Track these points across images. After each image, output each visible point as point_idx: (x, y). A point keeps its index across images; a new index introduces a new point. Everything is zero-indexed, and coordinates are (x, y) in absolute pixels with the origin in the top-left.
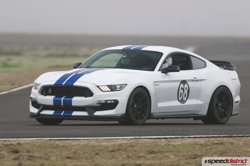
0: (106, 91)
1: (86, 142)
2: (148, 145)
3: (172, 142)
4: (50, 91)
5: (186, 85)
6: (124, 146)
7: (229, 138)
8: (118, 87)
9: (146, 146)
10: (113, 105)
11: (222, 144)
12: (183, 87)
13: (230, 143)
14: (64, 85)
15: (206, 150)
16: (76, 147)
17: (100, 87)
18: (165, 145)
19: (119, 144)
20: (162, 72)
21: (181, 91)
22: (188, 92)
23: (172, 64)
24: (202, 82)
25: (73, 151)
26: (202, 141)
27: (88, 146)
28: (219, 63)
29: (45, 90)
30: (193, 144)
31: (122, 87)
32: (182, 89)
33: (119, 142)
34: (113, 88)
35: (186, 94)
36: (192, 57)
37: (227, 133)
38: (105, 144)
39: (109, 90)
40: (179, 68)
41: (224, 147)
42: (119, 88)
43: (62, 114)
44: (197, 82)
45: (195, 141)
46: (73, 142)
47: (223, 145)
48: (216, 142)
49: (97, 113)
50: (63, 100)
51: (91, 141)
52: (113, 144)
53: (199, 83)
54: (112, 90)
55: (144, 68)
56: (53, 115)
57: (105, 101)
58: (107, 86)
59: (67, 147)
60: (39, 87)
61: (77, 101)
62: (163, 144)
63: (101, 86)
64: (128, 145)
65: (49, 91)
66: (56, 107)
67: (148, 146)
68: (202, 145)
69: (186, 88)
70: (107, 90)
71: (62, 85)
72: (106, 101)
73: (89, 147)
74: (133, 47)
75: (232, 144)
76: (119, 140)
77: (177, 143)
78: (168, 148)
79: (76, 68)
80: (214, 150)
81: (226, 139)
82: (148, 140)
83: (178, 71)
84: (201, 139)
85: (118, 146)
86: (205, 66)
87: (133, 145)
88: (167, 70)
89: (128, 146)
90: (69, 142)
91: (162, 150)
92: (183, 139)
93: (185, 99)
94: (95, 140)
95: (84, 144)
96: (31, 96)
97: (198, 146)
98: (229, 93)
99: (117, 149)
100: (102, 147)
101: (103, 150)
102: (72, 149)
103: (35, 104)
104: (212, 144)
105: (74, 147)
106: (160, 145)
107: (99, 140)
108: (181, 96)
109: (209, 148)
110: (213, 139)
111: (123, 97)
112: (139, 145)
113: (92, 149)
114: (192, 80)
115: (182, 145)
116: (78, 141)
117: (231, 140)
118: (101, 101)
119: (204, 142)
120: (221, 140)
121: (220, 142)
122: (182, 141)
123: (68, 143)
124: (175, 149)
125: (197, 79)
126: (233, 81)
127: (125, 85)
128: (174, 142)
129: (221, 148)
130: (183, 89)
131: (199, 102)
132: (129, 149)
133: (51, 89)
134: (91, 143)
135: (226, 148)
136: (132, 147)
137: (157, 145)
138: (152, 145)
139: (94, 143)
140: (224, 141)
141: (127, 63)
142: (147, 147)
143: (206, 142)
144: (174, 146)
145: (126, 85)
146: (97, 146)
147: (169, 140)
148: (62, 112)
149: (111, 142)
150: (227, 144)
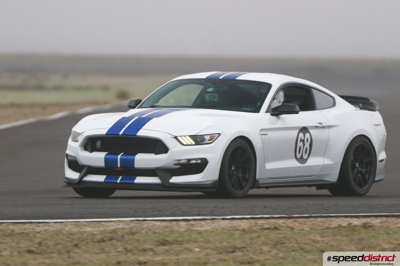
0: (188, 145)
1: (59, 226)
2: (157, 231)
3: (196, 226)
4: (99, 144)
5: (307, 135)
6: (120, 233)
7: (286, 219)
8: (207, 138)
9: (154, 233)
10: (200, 166)
11: (276, 228)
12: (303, 139)
13: (288, 227)
14: (122, 134)
15: (251, 239)
16: (43, 235)
17: (179, 138)
18: (186, 231)
19: (112, 229)
20: (272, 115)
21: (300, 144)
22: (311, 145)
23: (284, 102)
24: (330, 130)
25: (38, 240)
26: (244, 224)
27: (61, 232)
28: (352, 100)
29: (91, 143)
30: (230, 229)
31: (213, 138)
32: (301, 140)
33: (113, 226)
34: (198, 140)
35: (306, 148)
36: (314, 91)
37: (284, 212)
38: (88, 229)
39: (194, 143)
40: (298, 108)
41: (279, 234)
42: (209, 141)
43: (118, 181)
44: (324, 129)
45: (233, 224)
46: (38, 226)
47: (278, 232)
48: (266, 226)
49: (175, 180)
50: (121, 159)
51: (67, 226)
52: (101, 229)
53: (326, 131)
54: (197, 143)
55: (243, 108)
56: (105, 182)
57: (186, 161)
58: (190, 136)
59: (28, 234)
60: (81, 139)
61: (143, 160)
62: (182, 230)
63: (181, 136)
64: (126, 231)
65: (97, 144)
66: (108, 169)
67: (159, 233)
68: (244, 230)
69: (308, 139)
70: (190, 144)
71: (119, 135)
72: (189, 160)
73: (64, 234)
74: (224, 75)
75: (292, 229)
76: (112, 224)
77: (205, 229)
78: (190, 236)
79: (134, 107)
80: (263, 239)
81: (282, 221)
82: (158, 223)
83: (297, 113)
84: (243, 222)
85: (110, 232)
86: (334, 104)
87: (134, 231)
88: (279, 112)
89: (127, 233)
90: (32, 227)
91: (180, 239)
92: (214, 221)
93: (305, 157)
94: (74, 223)
95: (56, 230)
96: (68, 152)
97: (238, 233)
98: (371, 146)
99: (109, 238)
100: (85, 234)
101: (87, 239)
102: (35, 237)
103: (74, 165)
104: (261, 229)
105: (38, 235)
106: (178, 231)
107: (79, 224)
108: (299, 153)
109: (255, 235)
110: (262, 221)
111: (214, 154)
112: (143, 232)
113: (69, 238)
114: (317, 127)
115: (212, 232)
116: (46, 225)
117: (290, 222)
118: (180, 160)
119: (248, 226)
120: (275, 222)
121: (273, 227)
122: (212, 225)
123: (29, 229)
124: (202, 237)
125: (324, 125)
126: (376, 127)
127: (217, 135)
128: (200, 227)
129: (274, 235)
130: (303, 141)
131: (327, 162)
132: (127, 237)
133: (100, 141)
134: (67, 228)
135: (282, 236)
136: (133, 234)
137: (172, 232)
138: (165, 232)
139: (70, 228)
140: (279, 225)
141: (215, 100)
142: (156, 235)
143: (251, 227)
144: (200, 233)
145: (219, 134)
146: (76, 234)
147: (192, 222)
148: (118, 179)
149: (99, 227)
150: (285, 230)
